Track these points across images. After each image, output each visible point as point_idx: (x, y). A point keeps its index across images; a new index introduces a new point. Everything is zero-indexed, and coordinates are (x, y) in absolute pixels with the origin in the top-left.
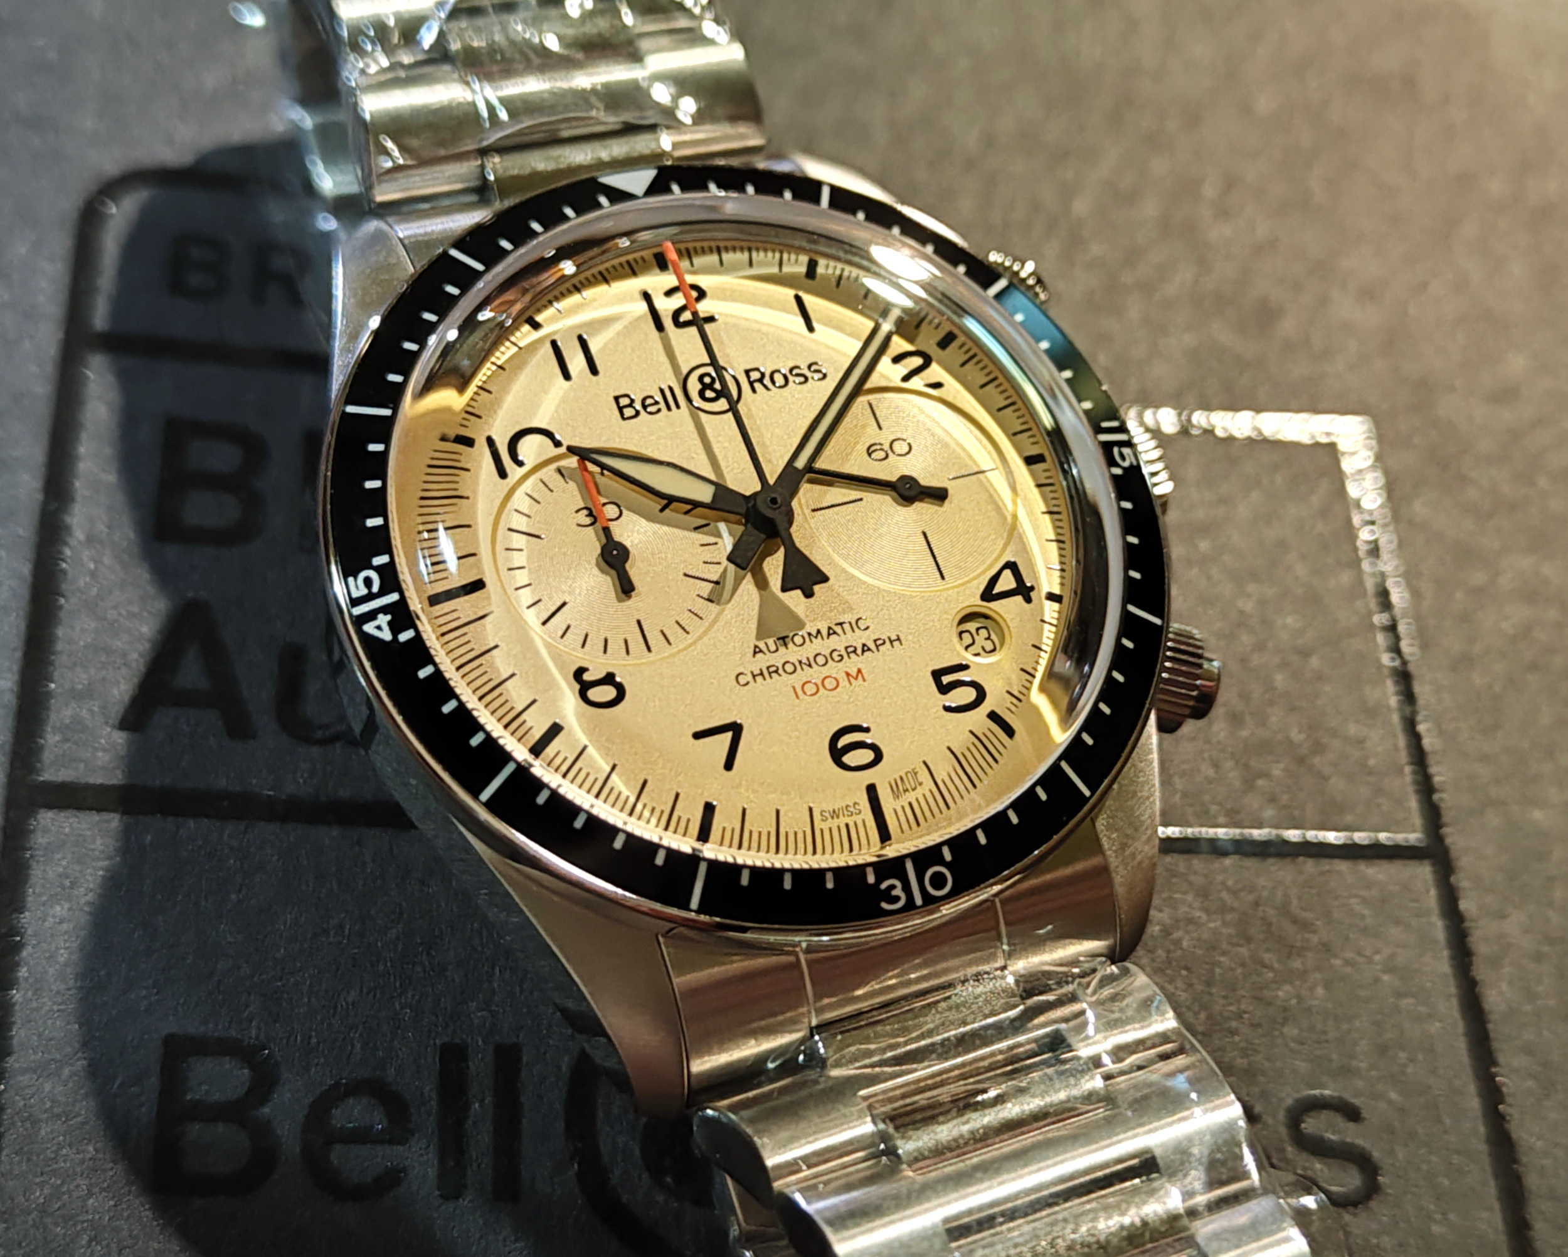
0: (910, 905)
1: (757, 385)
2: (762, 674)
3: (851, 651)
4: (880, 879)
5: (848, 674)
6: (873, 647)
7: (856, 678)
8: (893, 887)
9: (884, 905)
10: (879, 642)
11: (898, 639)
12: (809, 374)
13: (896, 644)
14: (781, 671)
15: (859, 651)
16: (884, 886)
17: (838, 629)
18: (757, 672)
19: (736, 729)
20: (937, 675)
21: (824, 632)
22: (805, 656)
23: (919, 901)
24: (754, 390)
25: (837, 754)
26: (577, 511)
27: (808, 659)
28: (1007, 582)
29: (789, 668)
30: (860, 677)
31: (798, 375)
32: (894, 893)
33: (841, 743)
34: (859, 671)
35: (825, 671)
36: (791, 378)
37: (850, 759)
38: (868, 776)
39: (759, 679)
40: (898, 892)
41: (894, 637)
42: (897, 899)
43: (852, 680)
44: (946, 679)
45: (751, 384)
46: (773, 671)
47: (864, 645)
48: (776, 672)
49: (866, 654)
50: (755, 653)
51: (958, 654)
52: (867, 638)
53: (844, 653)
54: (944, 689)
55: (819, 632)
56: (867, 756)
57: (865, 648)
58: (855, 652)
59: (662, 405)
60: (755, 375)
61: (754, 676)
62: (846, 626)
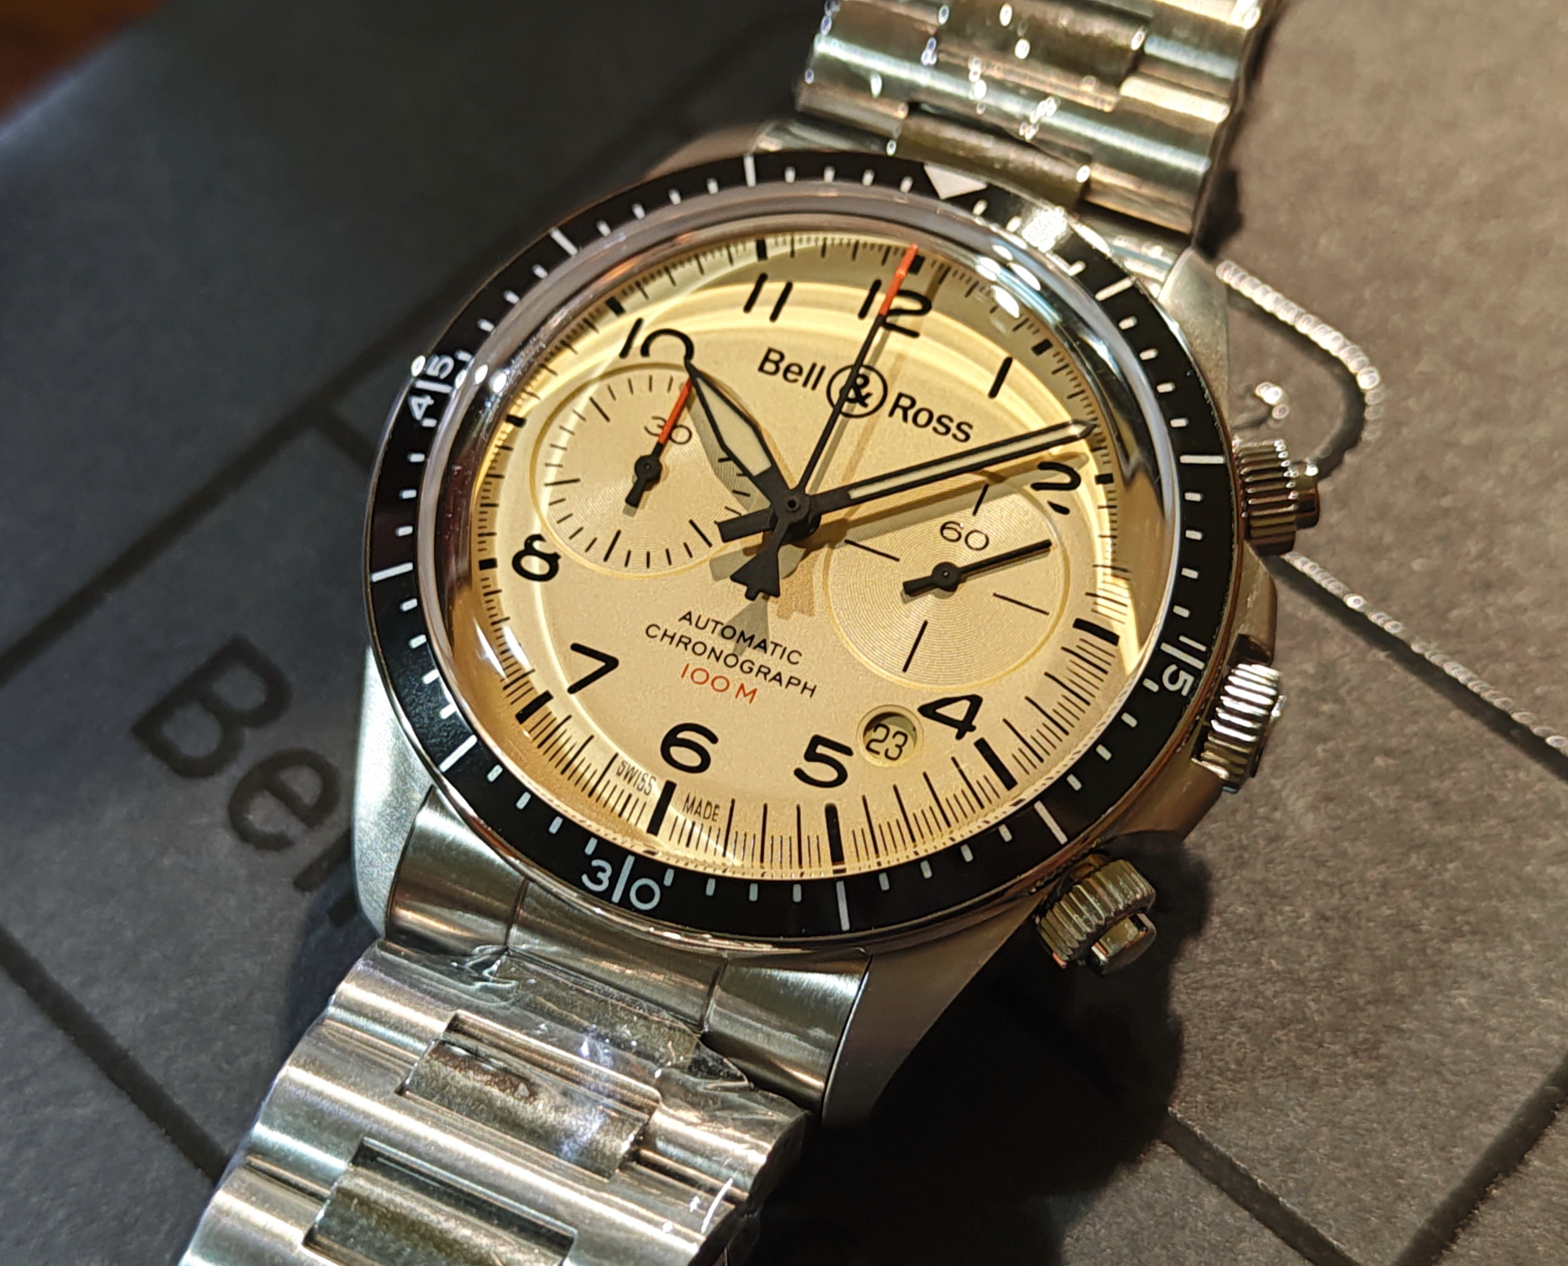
0: (606, 895)
1: (899, 412)
2: (672, 638)
3: (763, 671)
4: (596, 855)
5: (742, 687)
6: (785, 681)
7: (745, 695)
8: (603, 870)
9: (585, 878)
10: (793, 681)
11: (813, 691)
12: (954, 430)
13: (807, 693)
14: (690, 646)
15: (769, 677)
16: (595, 863)
17: (770, 647)
18: (670, 633)
19: (611, 663)
20: (817, 740)
21: (756, 641)
22: (722, 648)
23: (616, 897)
24: (891, 413)
25: (671, 739)
26: (655, 418)
27: (722, 652)
28: (957, 712)
29: (699, 649)
30: (750, 697)
31: (943, 424)
32: (600, 875)
33: (681, 735)
34: (754, 692)
35: (726, 672)
36: (934, 423)
37: (676, 752)
38: (675, 775)
39: (667, 640)
40: (605, 877)
41: (810, 685)
42: (599, 882)
43: (741, 693)
44: (821, 750)
45: (896, 405)
46: (684, 641)
47: (779, 674)
48: (686, 645)
49: (774, 682)
50: (684, 618)
51: (853, 738)
52: (787, 671)
53: (755, 670)
54: (811, 755)
55: (752, 638)
56: (694, 760)
57: (778, 678)
58: (765, 674)
59: (802, 379)
60: (905, 402)
61: (665, 634)
62: (779, 650)
